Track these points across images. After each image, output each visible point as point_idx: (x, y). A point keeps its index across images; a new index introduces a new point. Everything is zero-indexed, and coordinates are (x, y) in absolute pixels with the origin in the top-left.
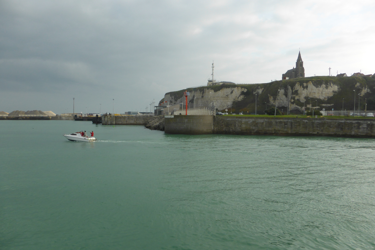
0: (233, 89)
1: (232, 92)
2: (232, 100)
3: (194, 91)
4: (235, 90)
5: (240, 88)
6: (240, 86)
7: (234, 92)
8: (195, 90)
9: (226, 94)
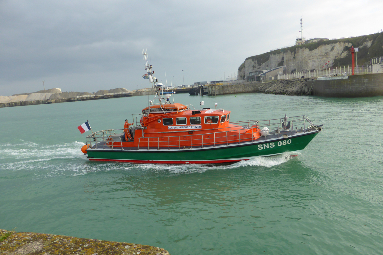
0: (333, 45)
1: (332, 49)
2: (334, 58)
3: (282, 53)
4: (336, 46)
5: (342, 43)
6: (342, 41)
7: (335, 49)
8: (284, 50)
9: (325, 52)
